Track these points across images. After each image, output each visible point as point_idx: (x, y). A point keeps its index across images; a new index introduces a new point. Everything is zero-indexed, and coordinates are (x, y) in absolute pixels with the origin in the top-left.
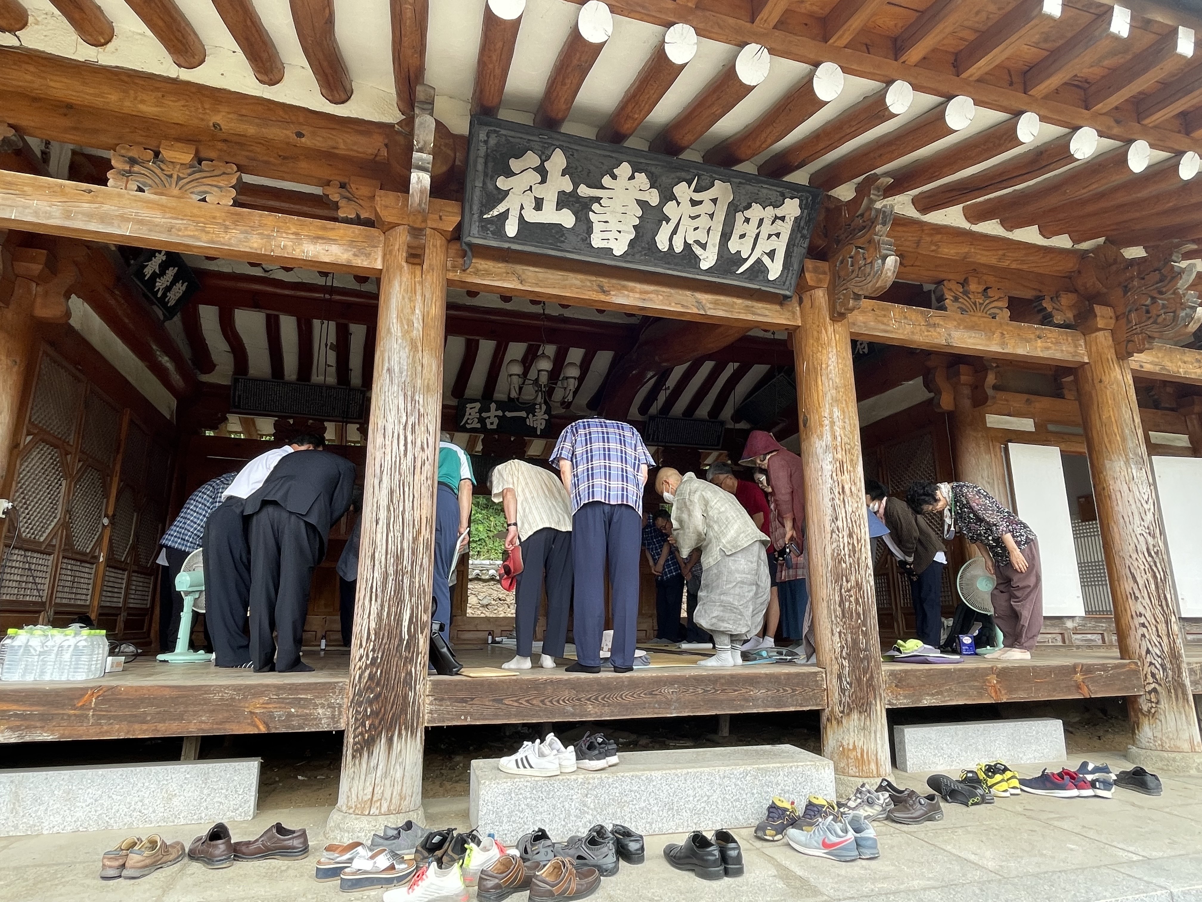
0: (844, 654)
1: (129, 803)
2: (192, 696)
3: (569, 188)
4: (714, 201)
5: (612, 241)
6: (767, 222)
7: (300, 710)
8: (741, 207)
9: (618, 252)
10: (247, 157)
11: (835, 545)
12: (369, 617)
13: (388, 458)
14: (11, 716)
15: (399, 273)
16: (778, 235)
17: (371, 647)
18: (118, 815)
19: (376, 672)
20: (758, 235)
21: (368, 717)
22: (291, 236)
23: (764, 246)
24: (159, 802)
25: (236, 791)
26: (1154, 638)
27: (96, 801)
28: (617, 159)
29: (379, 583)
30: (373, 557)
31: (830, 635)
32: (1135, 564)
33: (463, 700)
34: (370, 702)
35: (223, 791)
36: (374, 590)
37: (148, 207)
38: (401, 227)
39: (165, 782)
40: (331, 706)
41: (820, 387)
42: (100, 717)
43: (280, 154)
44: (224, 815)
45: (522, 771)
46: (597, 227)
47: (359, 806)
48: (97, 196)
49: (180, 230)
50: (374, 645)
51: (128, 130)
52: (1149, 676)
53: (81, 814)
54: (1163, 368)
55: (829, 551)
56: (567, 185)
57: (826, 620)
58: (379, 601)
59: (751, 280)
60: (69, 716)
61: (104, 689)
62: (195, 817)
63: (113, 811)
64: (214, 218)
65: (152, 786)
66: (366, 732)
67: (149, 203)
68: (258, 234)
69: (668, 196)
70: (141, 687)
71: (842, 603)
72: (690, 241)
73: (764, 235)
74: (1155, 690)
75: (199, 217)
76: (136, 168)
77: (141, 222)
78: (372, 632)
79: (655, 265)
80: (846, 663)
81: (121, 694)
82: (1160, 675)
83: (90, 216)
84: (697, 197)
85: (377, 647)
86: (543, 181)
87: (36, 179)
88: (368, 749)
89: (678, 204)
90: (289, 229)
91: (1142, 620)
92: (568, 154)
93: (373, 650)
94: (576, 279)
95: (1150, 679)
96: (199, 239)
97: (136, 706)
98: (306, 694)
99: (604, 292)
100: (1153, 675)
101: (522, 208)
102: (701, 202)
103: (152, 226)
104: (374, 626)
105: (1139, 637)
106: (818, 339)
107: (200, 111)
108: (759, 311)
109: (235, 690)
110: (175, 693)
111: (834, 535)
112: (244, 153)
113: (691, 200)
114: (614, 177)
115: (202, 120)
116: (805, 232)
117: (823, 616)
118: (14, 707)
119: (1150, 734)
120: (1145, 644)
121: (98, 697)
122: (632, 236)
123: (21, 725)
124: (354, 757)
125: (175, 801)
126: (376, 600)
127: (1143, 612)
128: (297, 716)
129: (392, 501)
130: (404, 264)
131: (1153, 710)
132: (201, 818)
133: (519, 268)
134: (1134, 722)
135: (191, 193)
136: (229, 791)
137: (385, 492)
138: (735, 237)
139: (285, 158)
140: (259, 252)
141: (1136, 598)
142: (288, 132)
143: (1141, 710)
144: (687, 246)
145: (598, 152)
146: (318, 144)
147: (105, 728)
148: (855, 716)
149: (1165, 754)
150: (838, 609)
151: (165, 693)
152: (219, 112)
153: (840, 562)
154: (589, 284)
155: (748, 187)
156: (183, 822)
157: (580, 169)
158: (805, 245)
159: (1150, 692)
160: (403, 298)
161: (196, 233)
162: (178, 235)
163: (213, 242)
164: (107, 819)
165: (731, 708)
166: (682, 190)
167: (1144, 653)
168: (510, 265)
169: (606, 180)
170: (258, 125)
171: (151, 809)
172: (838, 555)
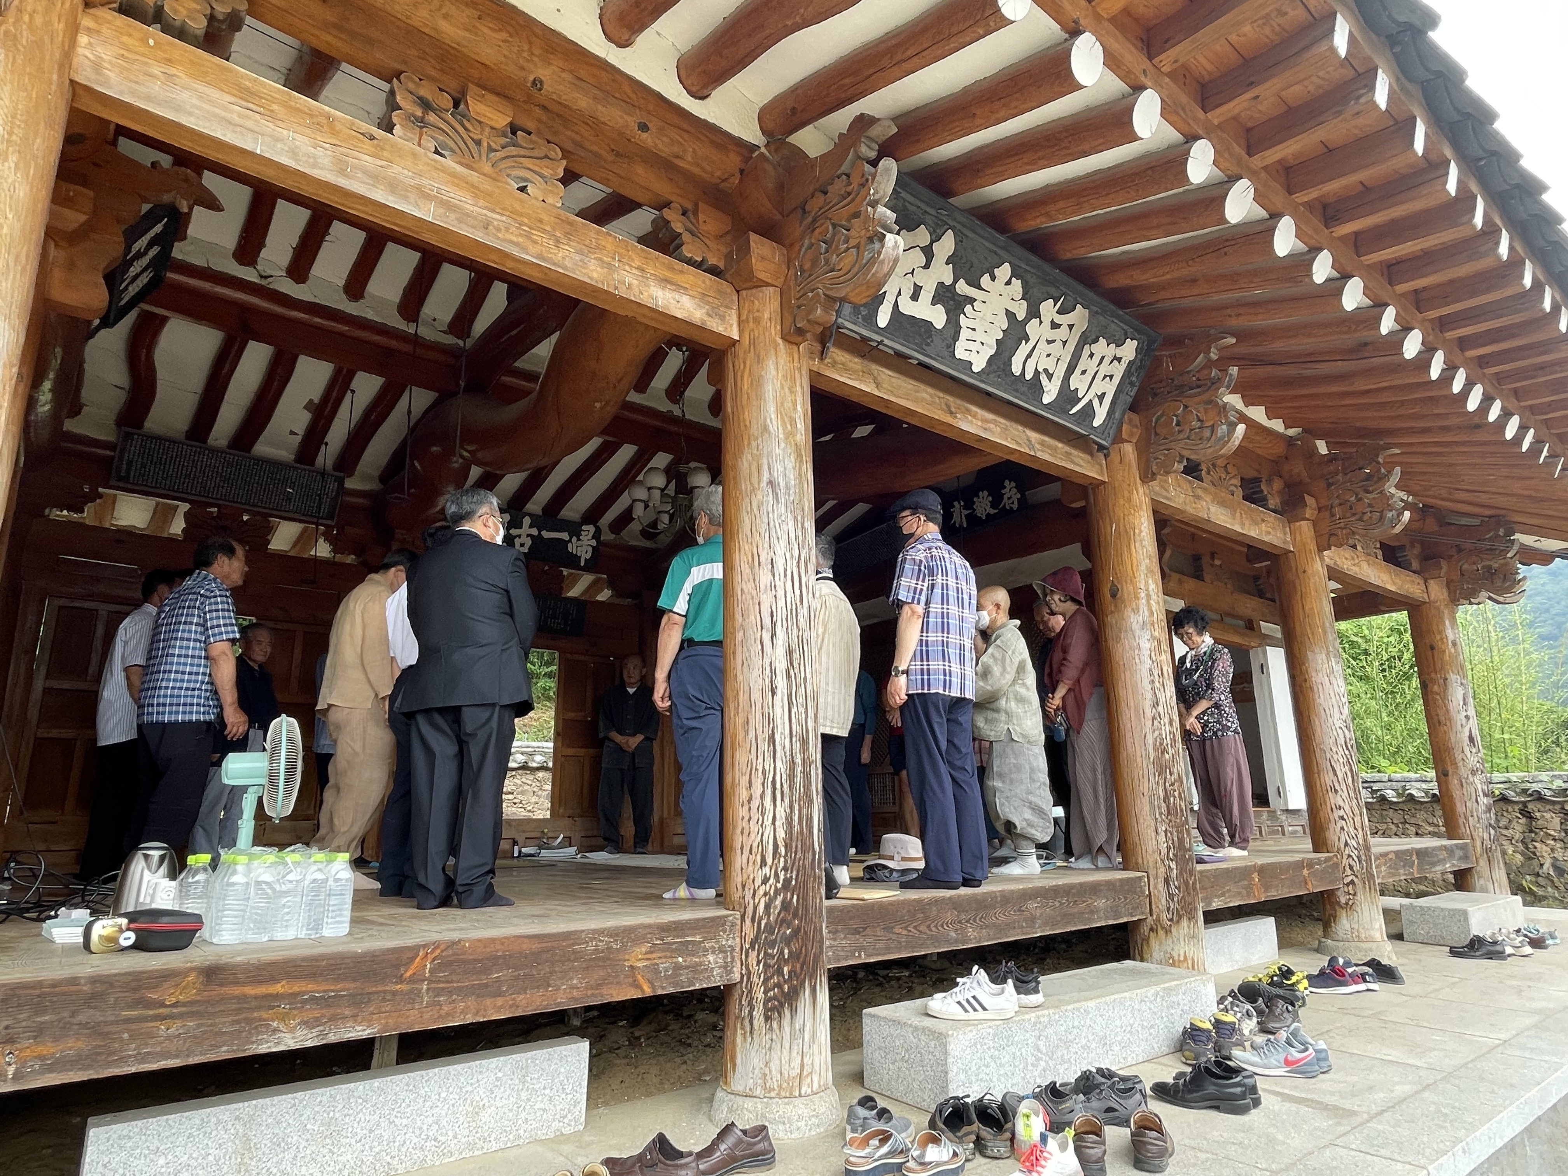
0: (1171, 855)
1: (420, 1128)
2: (558, 948)
3: (948, 281)
4: (1071, 327)
5: (974, 353)
6: (1107, 361)
7: (689, 959)
8: (1089, 340)
9: (976, 369)
10: (573, 141)
11: (1157, 733)
12: (774, 823)
13: (781, 603)
14: (305, 1002)
15: (773, 352)
16: (1111, 377)
17: (782, 864)
18: (404, 1150)
19: (792, 898)
20: (1096, 373)
21: (786, 962)
22: (635, 271)
23: (1099, 387)
24: (461, 1119)
25: (564, 1089)
26: (1352, 830)
27: (371, 1131)
28: (1000, 257)
29: (784, 777)
30: (772, 740)
31: (1153, 834)
32: (1335, 757)
33: (856, 932)
34: (788, 941)
35: (547, 1091)
36: (778, 786)
37: (453, 184)
38: (771, 289)
39: (469, 1089)
40: (722, 950)
41: (1134, 555)
42: (438, 992)
43: (613, 147)
44: (549, 1127)
45: (972, 1015)
46: (964, 333)
47: (785, 1085)
48: (382, 149)
49: (499, 230)
50: (786, 862)
51: (416, 53)
52: (1347, 868)
53: (349, 1157)
54: (1335, 563)
55: (1150, 740)
56: (946, 275)
57: (1149, 818)
58: (787, 800)
59: (1079, 424)
60: (394, 993)
61: (442, 947)
62: (511, 1137)
63: (397, 1144)
64: (541, 221)
65: (451, 1096)
66: (785, 981)
67: (455, 177)
68: (596, 259)
69: (1034, 313)
70: (493, 940)
71: (1166, 799)
72: (1040, 369)
73: (1100, 376)
74: (1352, 882)
75: (521, 215)
76: (431, 117)
77: (447, 205)
78: (781, 844)
79: (1005, 391)
80: (1173, 865)
81: (464, 953)
82: (1357, 867)
83: (375, 178)
84: (1058, 319)
85: (789, 865)
86: (927, 266)
87: (289, 94)
88: (791, 1005)
89: (1041, 323)
90: (633, 260)
91: (1341, 813)
92: (958, 239)
93: (785, 869)
94: (926, 392)
95: (1348, 872)
96: (525, 250)
97: (486, 970)
98: (694, 935)
99: (951, 413)
100: (1351, 867)
101: (899, 294)
102: (1059, 326)
103: (464, 216)
104: (783, 835)
105: (1338, 829)
106: (1130, 500)
107: (525, 54)
108: (1076, 460)
109: (611, 937)
110: (536, 946)
111: (1156, 723)
112: (569, 133)
113: (1052, 321)
114: (993, 278)
115: (522, 68)
116: (1134, 379)
117: (1144, 813)
118: (310, 987)
119: (1347, 927)
120: (1344, 837)
121: (434, 960)
122: (993, 352)
123: (323, 1016)
124: (767, 1018)
125: (484, 1117)
126: (782, 800)
127: (1342, 804)
128: (687, 967)
129: (792, 664)
130: (780, 341)
131: (1351, 902)
132: (519, 1137)
133: (875, 368)
134: (1330, 915)
135: (508, 175)
136: (554, 1091)
137: (780, 651)
138: (1078, 371)
139: (618, 155)
140: (600, 286)
141: (1337, 792)
142: (629, 119)
143: (1339, 903)
144: (1037, 373)
145: (987, 244)
146: (661, 146)
147: (446, 1008)
148: (1184, 923)
149: (1362, 944)
150: (1163, 805)
151: (525, 946)
152: (550, 64)
153: (1163, 753)
154: (937, 400)
155: (1101, 318)
156: (495, 1146)
157: (964, 260)
158: (1132, 394)
159: (1348, 885)
160: (782, 387)
161: (521, 240)
162: (498, 238)
163: (544, 259)
164: (388, 1159)
165: (1082, 922)
166: (1048, 308)
167: (1343, 846)
168: (866, 362)
169: (985, 280)
170: (594, 98)
171: (450, 1133)
172: (1161, 744)
